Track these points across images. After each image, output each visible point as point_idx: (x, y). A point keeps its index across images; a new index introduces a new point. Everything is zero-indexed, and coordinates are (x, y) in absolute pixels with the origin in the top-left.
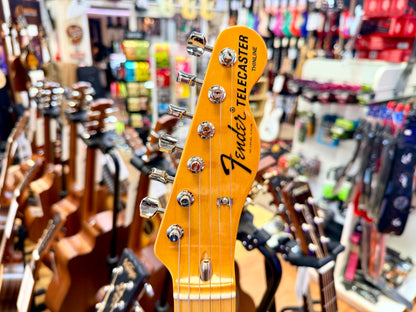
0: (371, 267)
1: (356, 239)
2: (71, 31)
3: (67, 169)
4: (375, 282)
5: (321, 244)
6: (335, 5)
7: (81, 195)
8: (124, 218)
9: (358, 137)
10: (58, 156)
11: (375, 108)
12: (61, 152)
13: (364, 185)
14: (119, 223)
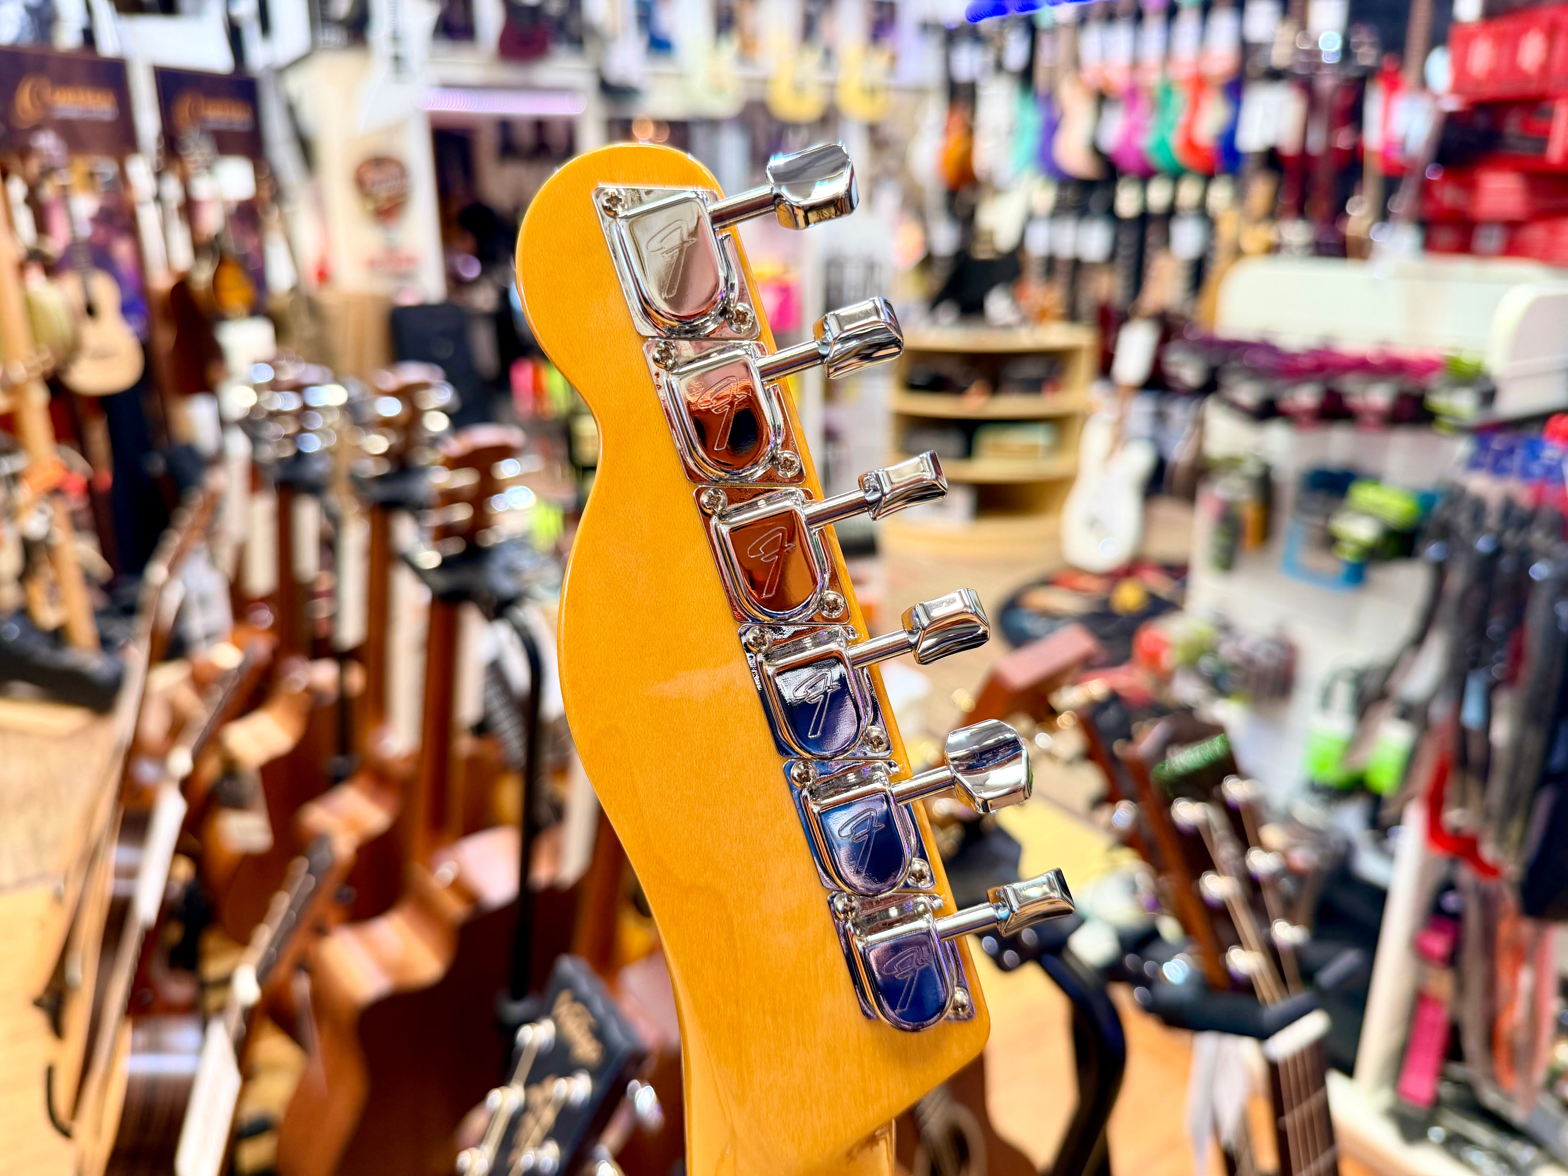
0: (1502, 1054)
1: (1439, 945)
2: (371, 176)
3: (356, 679)
4: (1518, 1114)
5: (1272, 951)
6: (1347, 51)
7: (403, 770)
8: (557, 854)
9: (1433, 551)
10: (323, 630)
11: (1498, 443)
12: (333, 618)
13: (1462, 734)
14: (542, 873)
